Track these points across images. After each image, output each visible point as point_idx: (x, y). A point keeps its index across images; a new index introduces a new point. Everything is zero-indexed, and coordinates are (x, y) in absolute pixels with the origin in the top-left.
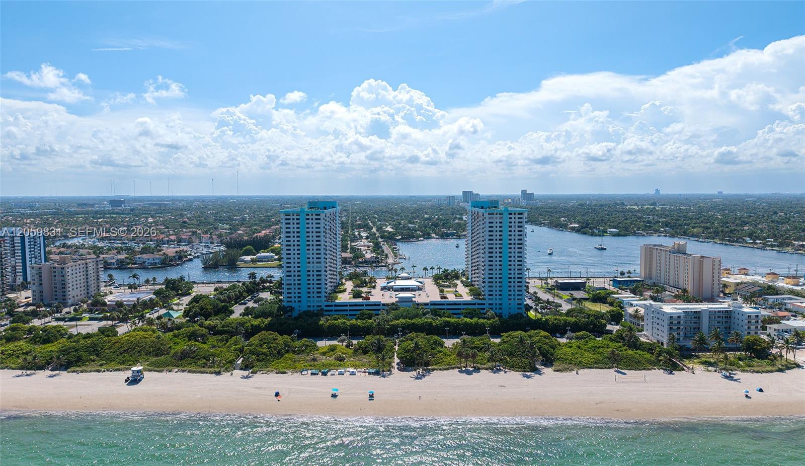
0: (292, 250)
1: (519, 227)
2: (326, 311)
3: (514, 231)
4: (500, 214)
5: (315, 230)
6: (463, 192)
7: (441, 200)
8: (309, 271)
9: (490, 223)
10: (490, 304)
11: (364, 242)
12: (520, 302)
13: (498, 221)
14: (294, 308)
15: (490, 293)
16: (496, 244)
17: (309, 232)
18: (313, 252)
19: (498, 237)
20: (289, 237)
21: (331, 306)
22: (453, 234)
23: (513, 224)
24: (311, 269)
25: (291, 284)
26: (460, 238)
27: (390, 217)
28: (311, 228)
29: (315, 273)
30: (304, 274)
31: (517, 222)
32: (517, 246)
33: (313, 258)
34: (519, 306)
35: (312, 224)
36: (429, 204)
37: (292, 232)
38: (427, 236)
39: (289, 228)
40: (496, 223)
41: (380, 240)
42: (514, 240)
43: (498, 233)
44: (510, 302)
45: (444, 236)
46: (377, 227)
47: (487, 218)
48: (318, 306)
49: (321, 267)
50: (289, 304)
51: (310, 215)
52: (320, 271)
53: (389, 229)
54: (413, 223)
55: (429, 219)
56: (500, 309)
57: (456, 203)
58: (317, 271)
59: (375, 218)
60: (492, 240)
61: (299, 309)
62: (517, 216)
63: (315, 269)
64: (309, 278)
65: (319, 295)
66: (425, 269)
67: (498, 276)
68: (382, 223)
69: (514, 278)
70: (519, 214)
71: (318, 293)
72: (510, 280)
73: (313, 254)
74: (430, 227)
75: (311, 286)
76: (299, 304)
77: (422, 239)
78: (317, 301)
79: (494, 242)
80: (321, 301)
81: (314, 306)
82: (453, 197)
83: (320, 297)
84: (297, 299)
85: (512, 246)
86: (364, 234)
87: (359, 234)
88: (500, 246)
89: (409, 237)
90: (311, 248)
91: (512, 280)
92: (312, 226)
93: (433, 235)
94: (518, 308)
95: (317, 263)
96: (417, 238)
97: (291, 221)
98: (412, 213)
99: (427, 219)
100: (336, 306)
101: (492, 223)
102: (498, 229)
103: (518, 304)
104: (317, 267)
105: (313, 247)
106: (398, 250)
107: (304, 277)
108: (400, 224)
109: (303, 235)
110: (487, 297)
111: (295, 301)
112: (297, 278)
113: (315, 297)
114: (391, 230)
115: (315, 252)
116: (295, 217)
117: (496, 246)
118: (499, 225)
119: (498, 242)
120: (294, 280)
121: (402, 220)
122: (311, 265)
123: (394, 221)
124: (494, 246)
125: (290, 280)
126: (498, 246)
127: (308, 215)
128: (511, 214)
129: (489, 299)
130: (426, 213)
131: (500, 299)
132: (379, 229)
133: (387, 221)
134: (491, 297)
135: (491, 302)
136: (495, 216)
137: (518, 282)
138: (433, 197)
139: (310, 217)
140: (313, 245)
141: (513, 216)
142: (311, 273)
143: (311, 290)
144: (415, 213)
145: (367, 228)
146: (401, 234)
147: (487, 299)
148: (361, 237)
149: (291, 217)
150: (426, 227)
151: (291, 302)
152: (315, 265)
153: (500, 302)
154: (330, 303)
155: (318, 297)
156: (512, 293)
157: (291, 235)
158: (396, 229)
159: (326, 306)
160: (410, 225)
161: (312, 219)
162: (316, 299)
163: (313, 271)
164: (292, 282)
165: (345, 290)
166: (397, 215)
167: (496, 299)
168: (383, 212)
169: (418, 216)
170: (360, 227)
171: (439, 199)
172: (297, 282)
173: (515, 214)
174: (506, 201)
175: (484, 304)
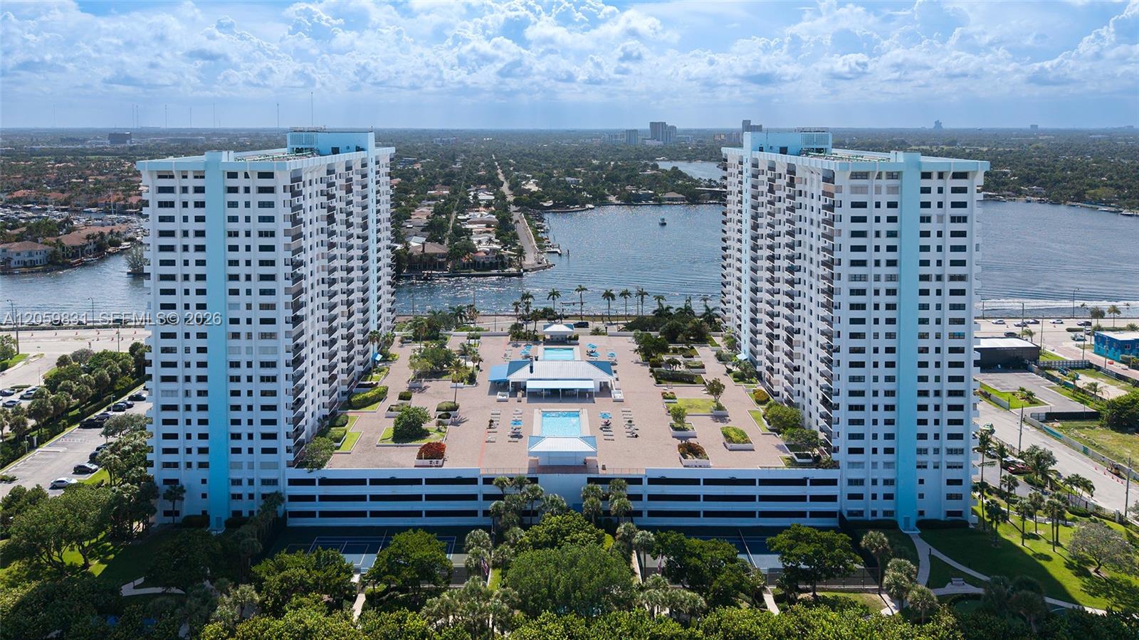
0: (180, 292)
1: (954, 219)
2: (294, 498)
3: (940, 234)
4: (891, 176)
5: (256, 226)
6: (652, 123)
7: (616, 137)
8: (235, 365)
9: (854, 205)
10: (852, 482)
11: (484, 214)
12: (955, 474)
13: (885, 198)
14: (182, 490)
15: (856, 444)
16: (877, 278)
17: (236, 234)
18: (248, 299)
19: (884, 256)
20: (171, 248)
21: (311, 482)
22: (648, 197)
23: (933, 211)
24: (243, 358)
25: (174, 408)
26: (660, 205)
27: (534, 164)
28: (242, 219)
29: (257, 372)
30: (218, 372)
31: (948, 205)
32: (948, 285)
33: (249, 321)
34: (955, 489)
35: (247, 205)
36: (597, 142)
37: (179, 234)
38: (601, 201)
39: (171, 219)
40: (878, 205)
41: (513, 208)
42: (939, 263)
43: (884, 242)
44: (921, 474)
45: (631, 201)
46: (510, 182)
47: (846, 190)
48: (265, 482)
49: (275, 350)
50: (170, 474)
51: (241, 175)
52: (272, 365)
53: (532, 186)
54: (574, 175)
55: (600, 167)
56: (888, 497)
57: (640, 141)
58: (264, 365)
59: (510, 165)
60: (863, 263)
61: (203, 489)
62: (950, 183)
63: (257, 358)
64: (235, 386)
65: (269, 444)
66: (608, 295)
67: (883, 386)
68: (522, 173)
69: (937, 393)
70: (956, 176)
71: (265, 436)
72: (923, 401)
73: (249, 307)
74: (603, 184)
75: (243, 415)
76: (203, 473)
77: (591, 206)
78: (264, 466)
79: (870, 270)
80: (275, 466)
81: (251, 482)
82: (636, 131)
83: (273, 451)
84: (195, 458)
85: (932, 286)
86: (484, 196)
87: (475, 197)
88: (891, 285)
89: (567, 202)
90: (241, 285)
91: (930, 401)
92: (247, 212)
93: (612, 199)
94: (950, 497)
95: (264, 336)
96: (583, 205)
97: (176, 197)
98: (571, 157)
99: (596, 168)
100: (324, 482)
101: (863, 205)
102: (885, 227)
103: (950, 482)
104: (264, 350)
105: (248, 285)
106: (547, 231)
107: (218, 386)
108: (551, 176)
109: (216, 243)
110: (842, 456)
111: (189, 465)
112: (195, 386)
113: (257, 451)
114: (534, 188)
115: (257, 299)
116: (191, 183)
117: (877, 285)
118: (885, 212)
119: (884, 270)
120: (187, 393)
121: (555, 168)
122: (242, 342)
123: (541, 171)
124: (870, 286)
125: (173, 393)
126: (883, 285)
127: (233, 175)
128: (926, 175)
129: (852, 465)
130: (595, 157)
131: (888, 465)
132: (514, 186)
133: (529, 171)
134: (856, 458)
135: (856, 474)
136: (872, 182)
137: (952, 408)
138: (602, 132)
139: (240, 182)
140: (248, 278)
141: (934, 183)
142: (243, 372)
143: (243, 429)
144: (577, 156)
145: (494, 184)
146: (553, 197)
147: (843, 464)
148: (477, 204)
149: (176, 183)
150: (596, 183)
151: (176, 465)
152: (257, 343)
153: (889, 475)
154: (302, 473)
155: (265, 451)
156: (929, 444)
157: (177, 241)
158: (544, 187)
159: (293, 482)
160: (568, 179)
161: (247, 190)
162: (258, 457)
163: (249, 365)
164: (179, 400)
165: (380, 397)
166: (546, 160)
167: (874, 465)
168: (524, 155)
169: (581, 163)
170: (480, 181)
171: (613, 134)
172: (195, 401)
173: (941, 176)
174: (717, 138)
175: (833, 482)
